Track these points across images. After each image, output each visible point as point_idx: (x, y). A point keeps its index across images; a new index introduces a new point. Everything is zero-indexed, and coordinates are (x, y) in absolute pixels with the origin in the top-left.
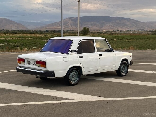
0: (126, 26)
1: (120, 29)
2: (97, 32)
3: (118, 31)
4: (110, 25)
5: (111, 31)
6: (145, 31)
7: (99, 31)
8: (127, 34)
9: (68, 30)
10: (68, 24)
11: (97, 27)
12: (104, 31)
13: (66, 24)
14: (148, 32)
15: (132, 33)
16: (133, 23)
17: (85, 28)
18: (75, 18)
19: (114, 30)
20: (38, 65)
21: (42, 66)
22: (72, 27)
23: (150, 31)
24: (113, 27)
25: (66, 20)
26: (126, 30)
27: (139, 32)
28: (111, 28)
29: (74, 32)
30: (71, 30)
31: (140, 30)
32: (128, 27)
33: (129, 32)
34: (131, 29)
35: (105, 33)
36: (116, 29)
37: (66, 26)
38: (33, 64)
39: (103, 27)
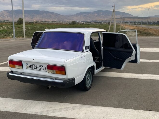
0: (50, 18)
1: (47, 20)
2: (29, 22)
3: (46, 21)
4: (39, 17)
5: (40, 21)
6: (64, 22)
7: (31, 21)
8: (53, 24)
9: (5, 21)
10: (5, 15)
11: (29, 18)
12: (35, 21)
13: (3, 15)
14: (67, 23)
15: (55, 23)
16: (56, 16)
17: (20, 19)
18: (10, 11)
19: (43, 21)
20: (49, 70)
21: (58, 73)
22: (8, 18)
23: (68, 22)
24: (41, 19)
25: (3, 12)
26: (51, 21)
27: (60, 22)
28: (40, 19)
29: (10, 22)
30: (8, 20)
31: (61, 21)
32: (53, 19)
33: (53, 23)
34: (55, 20)
35: (35, 23)
36: (43, 20)
37: (3, 17)
38: (38, 69)
39: (34, 19)
